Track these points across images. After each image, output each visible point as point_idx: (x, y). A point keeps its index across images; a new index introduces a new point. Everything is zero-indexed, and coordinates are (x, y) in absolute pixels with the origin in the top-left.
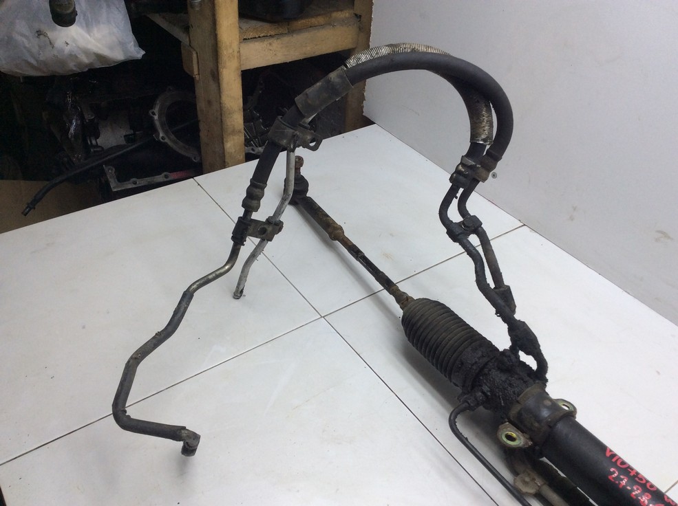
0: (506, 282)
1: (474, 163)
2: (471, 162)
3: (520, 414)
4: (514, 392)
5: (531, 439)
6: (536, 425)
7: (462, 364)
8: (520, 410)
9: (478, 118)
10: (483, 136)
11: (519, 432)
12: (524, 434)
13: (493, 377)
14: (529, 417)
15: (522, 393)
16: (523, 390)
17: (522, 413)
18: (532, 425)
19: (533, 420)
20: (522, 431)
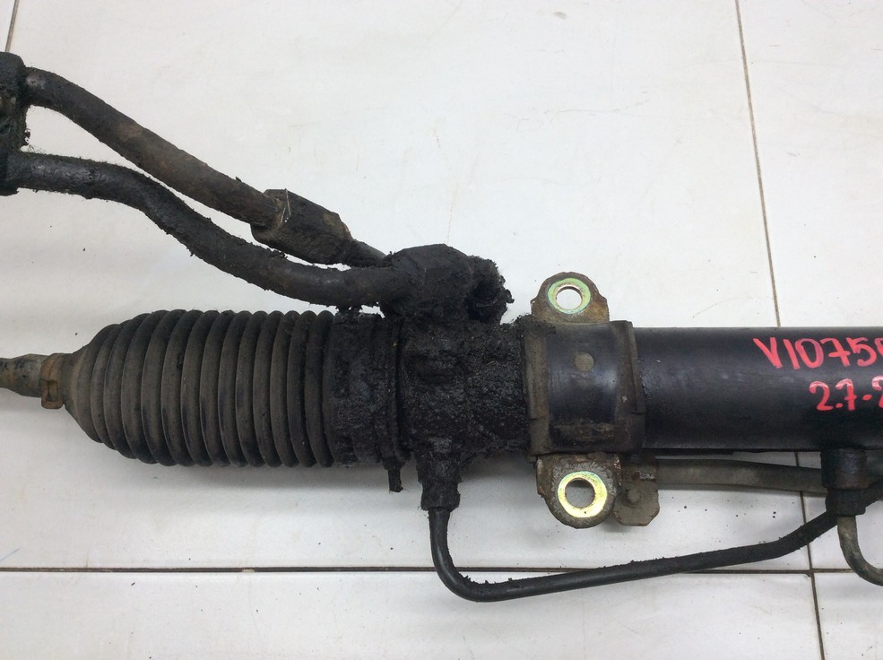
0: (261, 183)
3: (555, 434)
4: (505, 402)
5: (610, 453)
6: (607, 427)
7: (348, 439)
8: (551, 430)
11: (578, 463)
12: (590, 455)
13: (437, 411)
14: (579, 426)
15: (527, 395)
16: (517, 381)
17: (558, 430)
18: (595, 433)
19: (592, 425)
20: (580, 453)
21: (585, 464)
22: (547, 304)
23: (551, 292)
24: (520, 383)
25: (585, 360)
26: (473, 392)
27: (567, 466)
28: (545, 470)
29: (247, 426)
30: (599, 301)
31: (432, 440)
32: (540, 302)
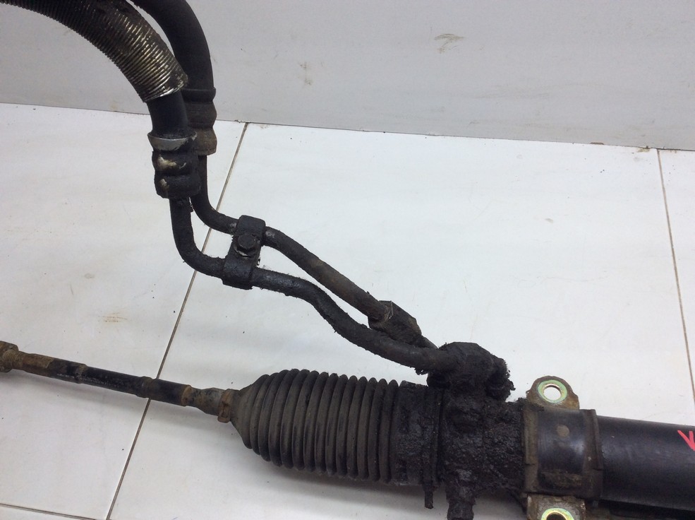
1: (184, 140)
2: (177, 142)
3: (541, 478)
4: (509, 451)
5: (579, 498)
6: (576, 477)
7: (404, 463)
8: (539, 474)
9: (128, 47)
10: (165, 78)
11: (556, 502)
12: (564, 498)
13: (464, 450)
14: (558, 473)
15: (524, 447)
16: (517, 438)
17: (543, 475)
18: (569, 481)
19: (566, 475)
20: (558, 496)
21: (561, 503)
22: (538, 395)
23: (540, 387)
24: (520, 440)
25: (564, 430)
26: (488, 441)
27: (548, 503)
28: (533, 504)
29: (342, 445)
30: (573, 397)
31: (458, 471)
32: (533, 392)
